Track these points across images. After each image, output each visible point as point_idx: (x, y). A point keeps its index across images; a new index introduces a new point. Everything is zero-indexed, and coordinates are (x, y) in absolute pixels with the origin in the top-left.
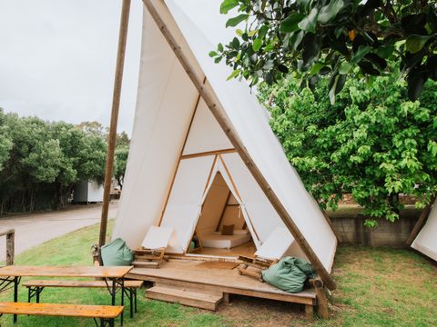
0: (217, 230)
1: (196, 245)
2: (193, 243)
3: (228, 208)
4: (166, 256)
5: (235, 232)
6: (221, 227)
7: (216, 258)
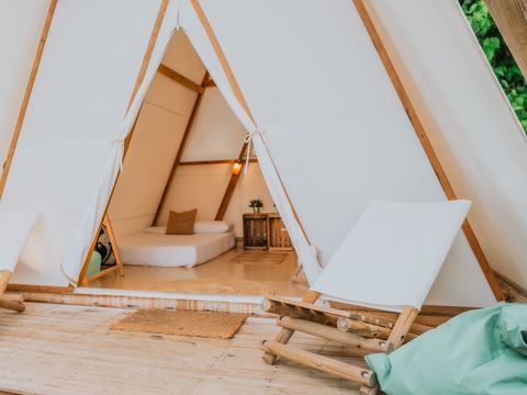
0: (155, 223)
1: (106, 260)
2: (96, 256)
3: (181, 171)
4: (17, 297)
5: (198, 227)
6: (165, 216)
7: (168, 298)
